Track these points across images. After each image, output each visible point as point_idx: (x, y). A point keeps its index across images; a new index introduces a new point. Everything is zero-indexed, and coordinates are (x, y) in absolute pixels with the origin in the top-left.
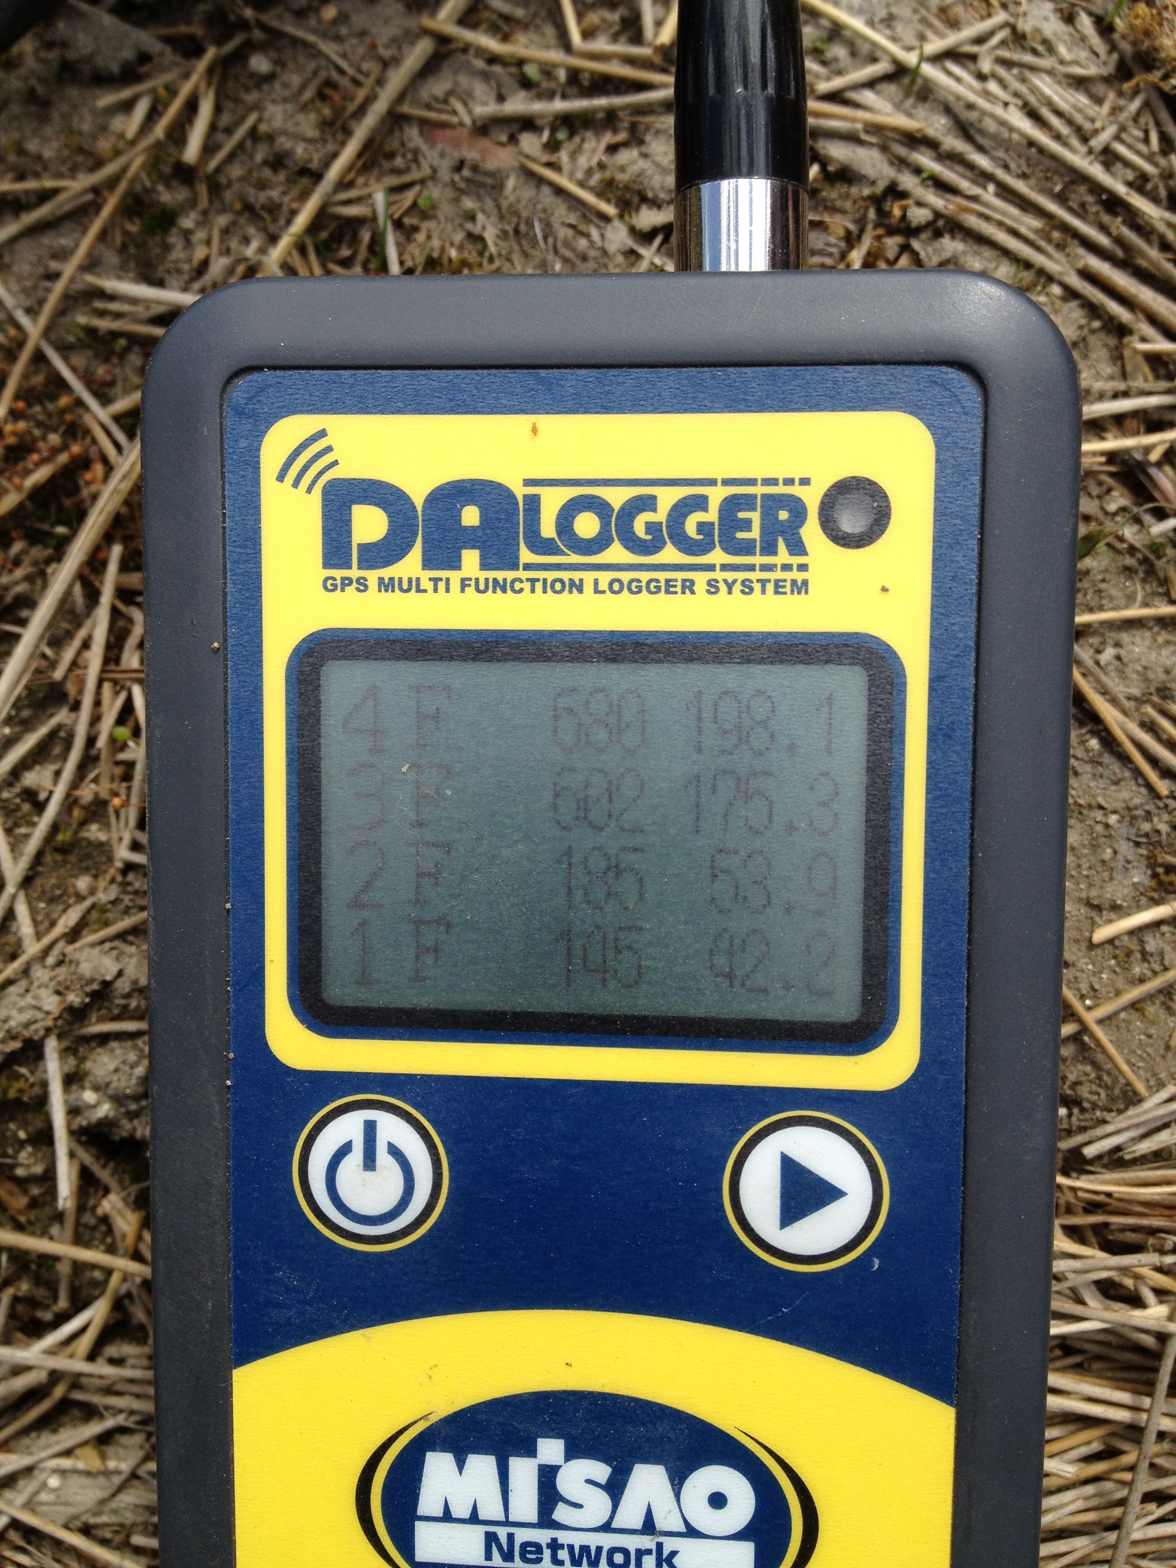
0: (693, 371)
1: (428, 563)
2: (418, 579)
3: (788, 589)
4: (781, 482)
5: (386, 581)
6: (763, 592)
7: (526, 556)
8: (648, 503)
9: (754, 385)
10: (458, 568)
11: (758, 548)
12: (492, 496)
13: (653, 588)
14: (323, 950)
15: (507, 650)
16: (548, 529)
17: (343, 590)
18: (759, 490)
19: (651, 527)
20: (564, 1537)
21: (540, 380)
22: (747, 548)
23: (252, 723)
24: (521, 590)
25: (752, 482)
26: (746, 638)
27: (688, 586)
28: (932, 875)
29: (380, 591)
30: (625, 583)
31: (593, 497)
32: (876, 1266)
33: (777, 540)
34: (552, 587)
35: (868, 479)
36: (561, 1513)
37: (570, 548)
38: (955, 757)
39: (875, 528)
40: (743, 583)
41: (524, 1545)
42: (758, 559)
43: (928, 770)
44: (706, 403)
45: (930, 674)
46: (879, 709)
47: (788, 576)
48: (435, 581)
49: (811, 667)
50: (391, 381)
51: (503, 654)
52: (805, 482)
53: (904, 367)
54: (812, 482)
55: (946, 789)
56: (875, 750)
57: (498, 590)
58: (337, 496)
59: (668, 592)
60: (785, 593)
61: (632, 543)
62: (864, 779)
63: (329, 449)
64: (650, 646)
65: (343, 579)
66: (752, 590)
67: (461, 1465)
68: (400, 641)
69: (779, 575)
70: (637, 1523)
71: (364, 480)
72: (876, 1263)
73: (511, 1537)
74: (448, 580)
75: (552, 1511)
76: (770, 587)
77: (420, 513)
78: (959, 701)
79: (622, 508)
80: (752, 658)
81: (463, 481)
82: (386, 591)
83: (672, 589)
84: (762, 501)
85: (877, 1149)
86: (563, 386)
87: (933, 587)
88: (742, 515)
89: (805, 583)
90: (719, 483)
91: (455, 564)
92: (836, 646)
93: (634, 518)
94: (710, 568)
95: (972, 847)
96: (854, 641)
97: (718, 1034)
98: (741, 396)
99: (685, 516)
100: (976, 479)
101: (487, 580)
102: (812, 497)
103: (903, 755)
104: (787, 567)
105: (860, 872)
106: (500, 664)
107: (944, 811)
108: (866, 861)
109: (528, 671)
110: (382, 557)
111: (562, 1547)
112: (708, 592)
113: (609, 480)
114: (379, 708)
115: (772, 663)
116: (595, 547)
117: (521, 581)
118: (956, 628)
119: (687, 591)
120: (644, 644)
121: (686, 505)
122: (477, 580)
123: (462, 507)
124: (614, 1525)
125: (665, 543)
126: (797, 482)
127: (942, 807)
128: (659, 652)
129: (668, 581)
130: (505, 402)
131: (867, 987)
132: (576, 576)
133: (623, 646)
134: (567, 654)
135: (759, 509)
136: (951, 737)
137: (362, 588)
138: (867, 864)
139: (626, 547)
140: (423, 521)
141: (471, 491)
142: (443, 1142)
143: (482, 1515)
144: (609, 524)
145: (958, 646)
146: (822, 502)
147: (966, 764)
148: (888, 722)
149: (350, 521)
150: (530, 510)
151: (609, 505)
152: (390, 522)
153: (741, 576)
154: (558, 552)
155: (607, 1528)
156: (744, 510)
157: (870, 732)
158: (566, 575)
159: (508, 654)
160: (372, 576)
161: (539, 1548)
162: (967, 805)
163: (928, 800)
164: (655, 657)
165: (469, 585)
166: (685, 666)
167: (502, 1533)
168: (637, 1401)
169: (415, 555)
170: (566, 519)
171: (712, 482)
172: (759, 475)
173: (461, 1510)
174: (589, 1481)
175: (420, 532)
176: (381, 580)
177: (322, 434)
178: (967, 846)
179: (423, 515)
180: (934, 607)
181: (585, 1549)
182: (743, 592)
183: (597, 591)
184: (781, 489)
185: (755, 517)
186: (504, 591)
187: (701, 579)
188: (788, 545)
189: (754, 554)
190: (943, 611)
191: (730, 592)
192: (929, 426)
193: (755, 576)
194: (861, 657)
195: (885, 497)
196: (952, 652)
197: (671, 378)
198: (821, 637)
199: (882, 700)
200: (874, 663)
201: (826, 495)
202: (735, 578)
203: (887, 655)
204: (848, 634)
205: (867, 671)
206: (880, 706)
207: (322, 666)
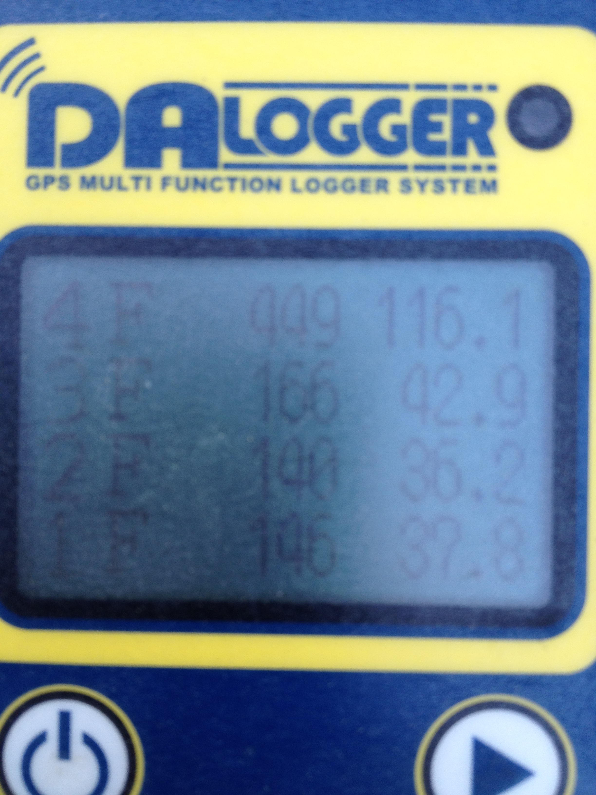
2: (120, 178)
3: (478, 188)
5: (88, 179)
6: (454, 189)
13: (349, 187)
15: (206, 246)
17: (45, 188)
25: (442, 87)
27: (382, 186)
29: (82, 188)
30: (322, 183)
34: (251, 185)
35: (551, 88)
39: (558, 132)
40: (435, 182)
46: (565, 303)
47: (478, 176)
48: (137, 179)
49: (500, 262)
51: (203, 250)
52: (493, 88)
54: (499, 88)
56: (562, 343)
57: (198, 188)
59: (362, 191)
60: (475, 192)
62: (553, 371)
64: (345, 243)
65: (46, 178)
66: (443, 189)
68: (101, 238)
69: (469, 175)
74: (149, 178)
76: (461, 187)
80: (444, 253)
82: (88, 188)
83: (366, 188)
89: (494, 183)
92: (524, 243)
94: (403, 168)
96: (541, 237)
101: (187, 180)
102: (500, 103)
104: (477, 168)
106: (200, 260)
108: (554, 449)
112: (402, 191)
114: (80, 303)
115: (463, 258)
117: (221, 180)
119: (381, 190)
120: (339, 241)
122: (178, 179)
128: (353, 249)
129: (362, 181)
130: (207, 10)
131: (556, 573)
132: (274, 175)
133: (320, 243)
137: (64, 186)
146: (509, 108)
148: (574, 316)
153: (433, 176)
157: (557, 326)
158: (264, 175)
159: (207, 249)
160: (75, 174)
164: (349, 253)
165: (170, 184)
166: (379, 262)
169: (118, 153)
171: (404, 87)
172: (450, 80)
176: (83, 178)
177: (31, 42)
182: (434, 191)
183: (294, 189)
184: (470, 95)
186: (204, 189)
187: (394, 179)
191: (422, 191)
193: (445, 176)
194: (547, 254)
195: (567, 104)
198: (509, 235)
199: (568, 294)
200: (560, 260)
201: (512, 101)
202: (427, 178)
203: (572, 252)
204: (535, 232)
205: (554, 267)
206: (566, 300)
207: (24, 262)
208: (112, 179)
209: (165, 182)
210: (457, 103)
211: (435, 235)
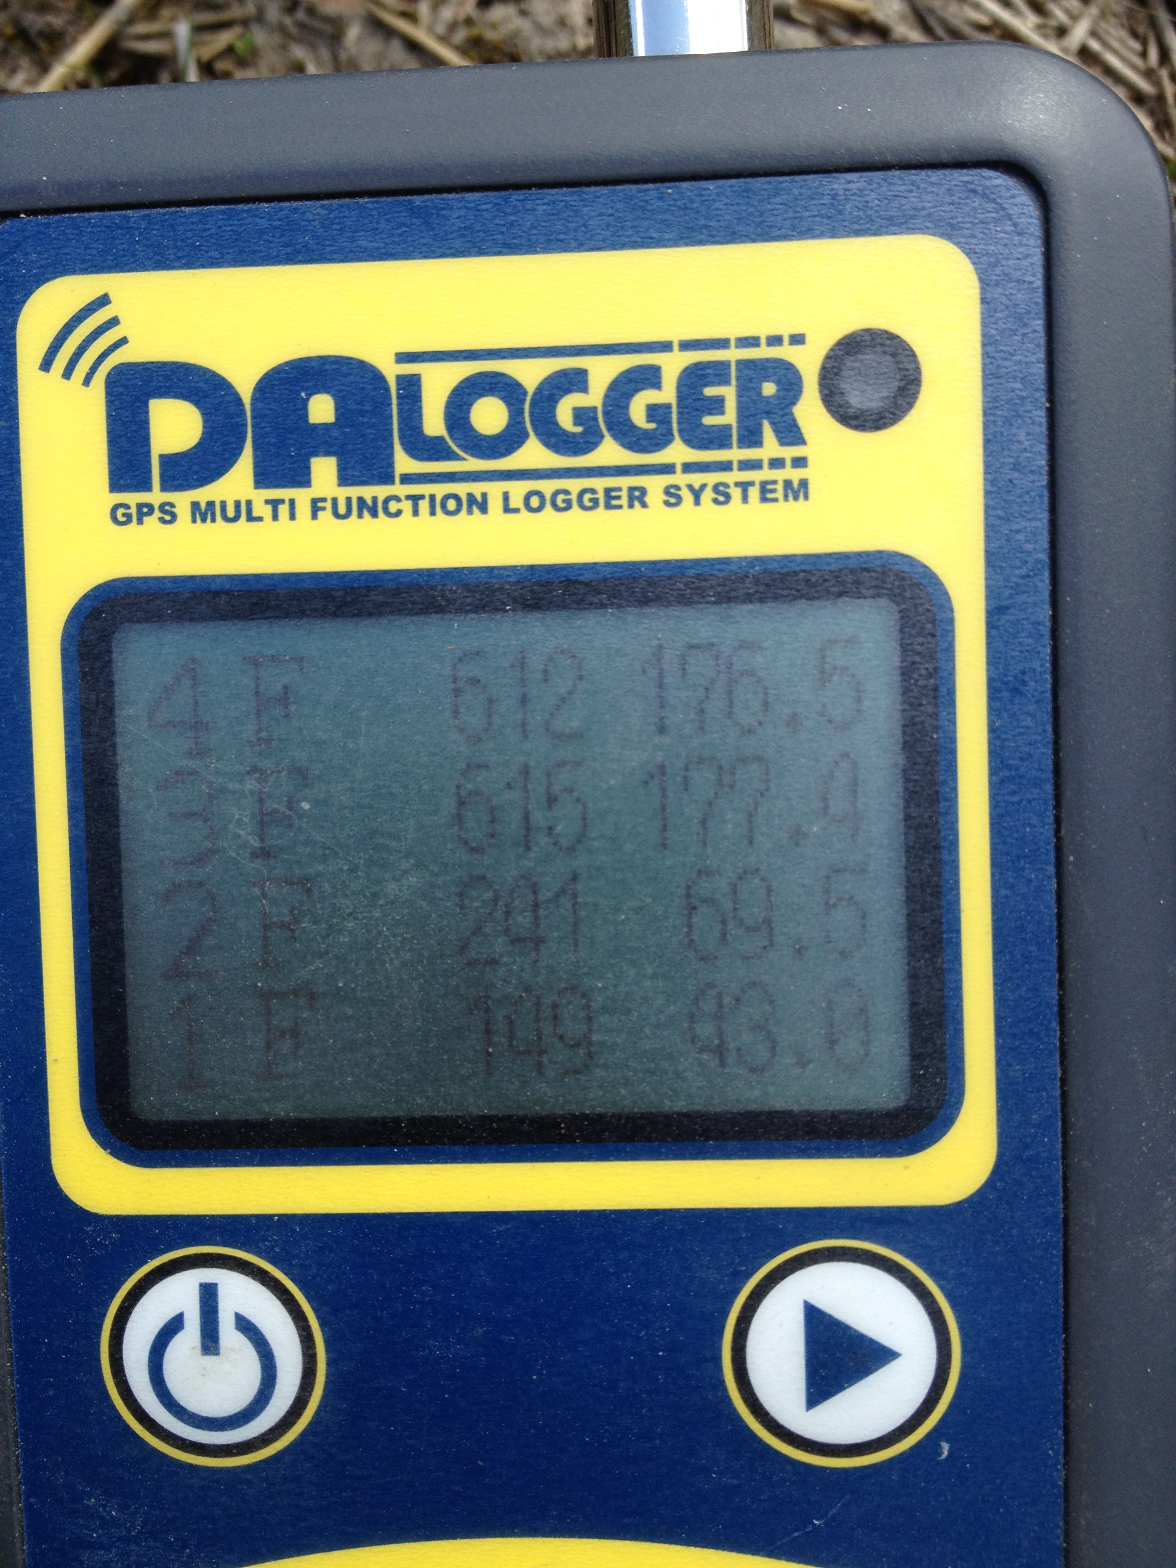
0: (632, 189)
1: (263, 479)
3: (780, 494)
4: (763, 341)
5: (203, 506)
6: (745, 499)
7: (404, 463)
9: (718, 205)
12: (351, 378)
15: (381, 598)
17: (140, 522)
18: (732, 355)
19: (581, 415)
21: (414, 211)
23: (15, 717)
24: (399, 513)
25: (721, 343)
26: (724, 567)
27: (638, 497)
28: (1003, 892)
29: (194, 521)
30: (548, 497)
33: (761, 425)
34: (444, 506)
35: (886, 332)
37: (465, 448)
38: (1028, 721)
39: (900, 401)
40: (716, 488)
42: (735, 454)
43: (990, 743)
44: (652, 234)
45: (987, 604)
46: (917, 659)
47: (779, 475)
48: (275, 504)
49: (817, 603)
50: (200, 221)
51: (377, 605)
52: (798, 339)
53: (930, 172)
54: (808, 339)
55: (1017, 769)
56: (913, 717)
57: (366, 514)
58: (126, 387)
59: (608, 506)
60: (775, 500)
62: (901, 760)
63: (114, 322)
64: (587, 584)
65: (140, 506)
66: (728, 497)
68: (227, 592)
69: (766, 474)
71: (164, 364)
72: (945, 1450)
74: (292, 503)
76: (754, 493)
78: (1030, 641)
79: (540, 389)
80: (732, 594)
82: (204, 520)
83: (614, 502)
84: (738, 370)
85: (941, 1287)
86: (447, 218)
87: (986, 480)
88: (710, 391)
89: (804, 484)
90: (676, 347)
91: (302, 479)
92: (852, 571)
93: (557, 402)
94: (667, 469)
95: (1058, 849)
96: (878, 562)
97: (706, 1135)
98: (702, 222)
99: (629, 396)
100: (1039, 324)
101: (349, 500)
103: (953, 722)
104: (777, 463)
105: (900, 892)
106: (373, 620)
107: (1016, 798)
108: (907, 876)
109: (413, 629)
110: (196, 473)
112: (667, 504)
113: (518, 350)
115: (761, 600)
117: (398, 499)
118: (1021, 536)
119: (637, 504)
120: (576, 582)
121: (630, 381)
122: (335, 501)
123: (309, 396)
125: (602, 437)
126: (786, 340)
127: (1013, 793)
130: (364, 243)
131: (916, 1057)
132: (477, 488)
133: (547, 585)
134: (469, 600)
135: (734, 381)
136: (1021, 693)
137: (168, 518)
138: (909, 880)
139: (547, 445)
140: (253, 418)
142: (316, 1310)
145: (1026, 562)
146: (824, 368)
147: (1044, 731)
148: (930, 676)
149: (147, 422)
151: (519, 385)
152: (205, 422)
153: (712, 478)
154: (449, 455)
156: (713, 384)
157: (906, 691)
158: (462, 489)
159: (382, 604)
160: (182, 500)
162: (1049, 788)
163: (992, 785)
164: (596, 600)
165: (324, 509)
166: (637, 611)
169: (244, 467)
171: (665, 347)
172: (732, 332)
176: (195, 505)
177: (104, 301)
178: (1051, 847)
179: (253, 410)
180: (988, 508)
182: (716, 501)
183: (507, 509)
185: (729, 393)
186: (374, 514)
187: (655, 485)
188: (777, 432)
190: (1001, 513)
191: (697, 502)
192: (970, 253)
193: (731, 477)
194: (889, 586)
195: (912, 355)
196: (1017, 572)
197: (601, 200)
198: (829, 560)
199: (922, 644)
200: (908, 594)
201: (828, 357)
202: (704, 481)
203: (924, 581)
204: (867, 554)
205: (898, 605)
206: (919, 653)
207: (114, 633)
208: (237, 504)
210: (744, 365)
211: (718, 567)
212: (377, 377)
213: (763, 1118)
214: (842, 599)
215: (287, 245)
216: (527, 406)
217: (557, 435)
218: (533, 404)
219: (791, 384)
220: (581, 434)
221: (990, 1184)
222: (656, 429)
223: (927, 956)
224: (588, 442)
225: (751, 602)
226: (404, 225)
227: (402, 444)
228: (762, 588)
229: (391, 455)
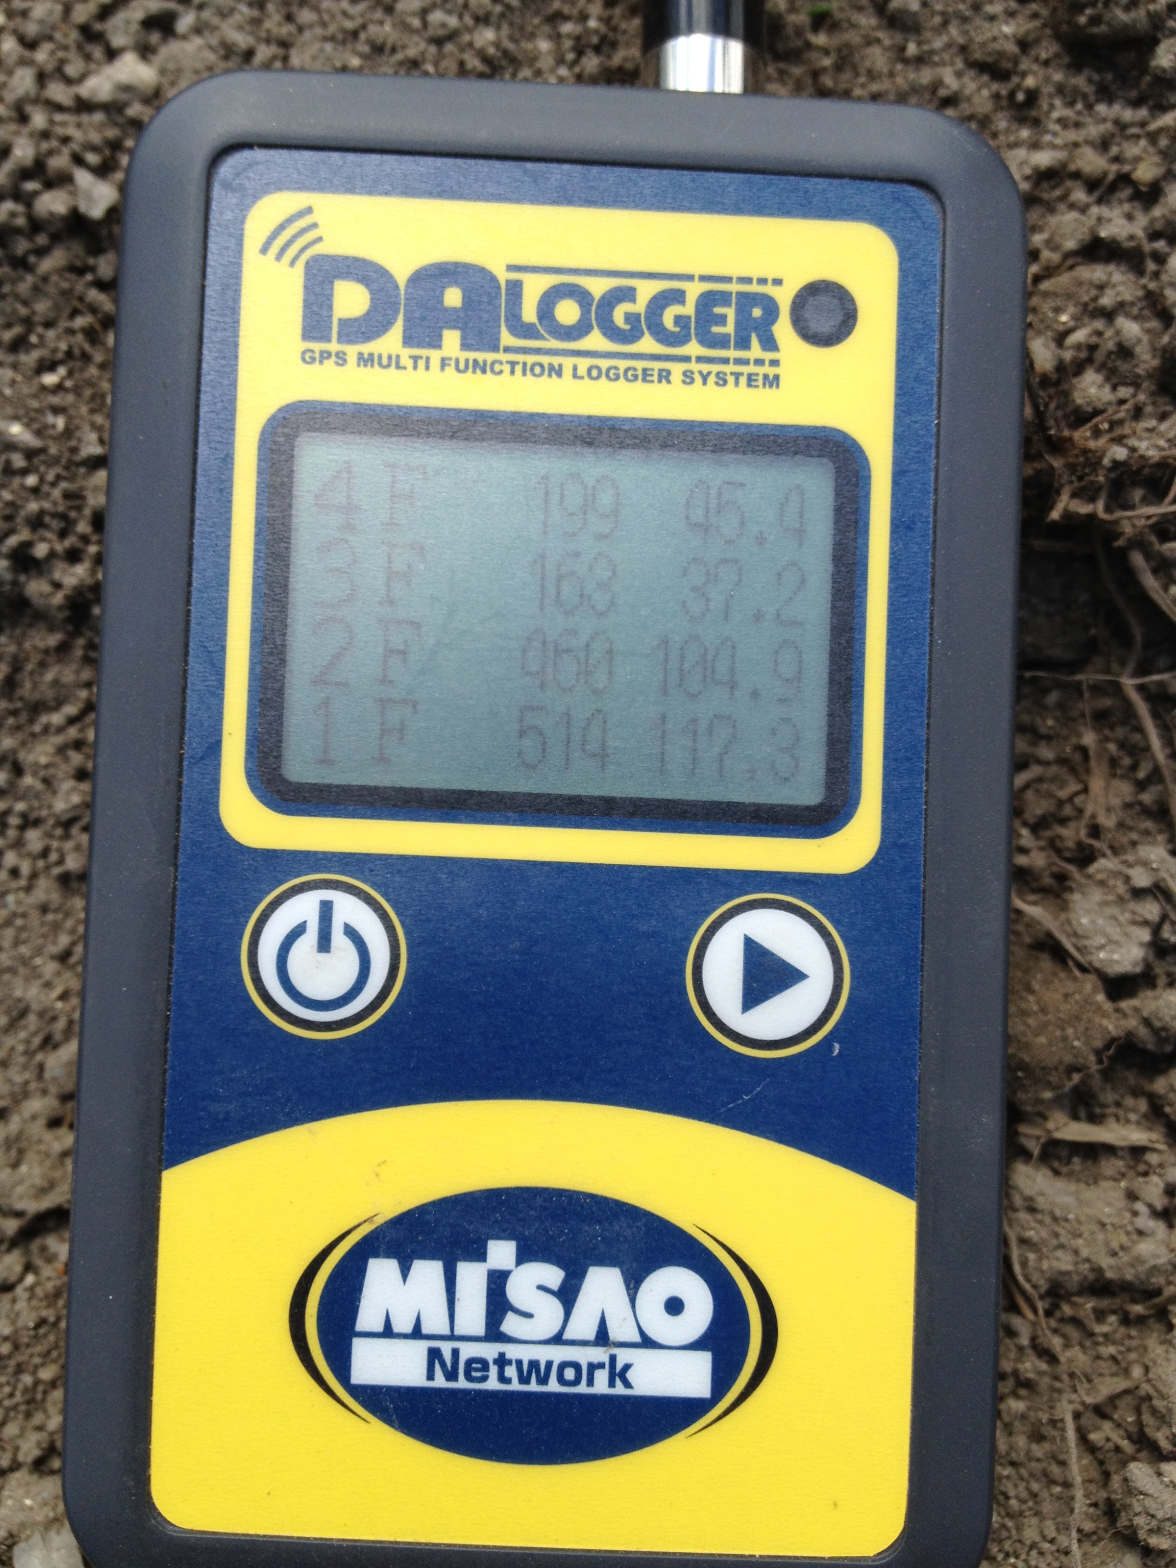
0: (675, 173)
1: (408, 340)
2: (398, 357)
3: (760, 383)
5: (366, 356)
6: (737, 384)
7: (507, 338)
8: (627, 294)
9: (730, 189)
10: (439, 347)
11: (732, 343)
13: (630, 376)
14: (285, 724)
15: (483, 429)
16: (529, 313)
17: (321, 362)
18: (734, 288)
19: (630, 318)
20: (513, 1352)
21: (527, 172)
22: (722, 342)
23: (221, 490)
24: (501, 372)
25: (727, 279)
26: (719, 428)
27: (665, 376)
28: (894, 662)
29: (359, 365)
30: (604, 371)
31: (574, 285)
32: (836, 1052)
33: (750, 336)
34: (532, 370)
35: (835, 283)
36: (511, 1324)
38: (915, 549)
39: (843, 329)
40: (718, 374)
41: (469, 1362)
42: (732, 353)
43: (891, 559)
44: (685, 203)
45: (893, 469)
46: (844, 500)
47: (761, 370)
48: (415, 359)
49: (780, 458)
51: (481, 434)
52: (778, 282)
53: (870, 183)
54: (784, 282)
55: (907, 580)
56: (841, 539)
57: (478, 371)
59: (644, 380)
60: (757, 387)
61: (611, 332)
62: (831, 567)
63: (315, 226)
64: (626, 431)
65: (322, 353)
66: (725, 382)
67: (405, 1272)
68: (378, 416)
69: (751, 368)
70: (590, 1333)
72: (837, 1047)
73: (455, 1353)
74: (428, 359)
75: (500, 1322)
76: (743, 380)
77: (402, 292)
78: (920, 495)
79: (603, 297)
80: (725, 446)
81: (447, 263)
82: (365, 365)
83: (648, 378)
85: (839, 931)
86: (548, 179)
87: (896, 386)
88: (718, 310)
89: (777, 377)
91: (436, 343)
92: (806, 438)
93: (614, 308)
94: (686, 359)
95: (931, 635)
96: (822, 434)
97: (684, 817)
98: (718, 199)
99: (663, 308)
100: (936, 286)
101: (467, 361)
102: (784, 297)
103: (866, 545)
104: (759, 362)
105: (826, 657)
106: (477, 443)
107: (905, 600)
108: (831, 647)
109: (505, 451)
110: (363, 333)
111: (510, 1362)
112: (684, 382)
114: (353, 481)
115: (744, 453)
116: (575, 334)
117: (501, 363)
118: (917, 426)
119: (664, 381)
120: (620, 429)
121: (665, 298)
122: (457, 361)
124: (567, 1336)
125: (643, 334)
126: (770, 282)
128: (635, 438)
129: (645, 370)
130: (491, 190)
131: (830, 770)
132: (556, 361)
133: (600, 430)
134: (544, 436)
135: (734, 306)
136: (912, 530)
137: (340, 362)
138: (832, 649)
139: (605, 335)
140: (406, 299)
141: (455, 273)
142: (402, 923)
143: (426, 1329)
144: (589, 312)
145: (920, 443)
146: (794, 303)
147: (926, 556)
148: (854, 513)
150: (513, 294)
151: (590, 294)
152: (372, 299)
153: (715, 368)
154: (537, 336)
155: (558, 1339)
157: (836, 522)
158: (545, 360)
159: (485, 433)
160: (352, 351)
161: (484, 1365)
163: (890, 590)
164: (631, 443)
165: (450, 365)
166: (660, 452)
167: (446, 1348)
168: (593, 1197)
169: (396, 332)
170: (548, 305)
171: (690, 278)
172: (735, 273)
173: (402, 1324)
174: (541, 1288)
175: (402, 310)
176: (360, 354)
178: (927, 634)
179: (406, 294)
180: (897, 405)
181: (534, 1364)
182: (717, 383)
183: (575, 376)
184: (754, 288)
185: (730, 313)
186: (484, 371)
187: (677, 369)
188: (760, 341)
189: (728, 347)
190: (905, 409)
191: (705, 383)
192: (893, 237)
193: (729, 369)
194: (828, 450)
195: (852, 300)
196: (914, 449)
197: (652, 178)
198: (790, 429)
199: (848, 491)
200: (841, 456)
201: (797, 296)
202: (710, 370)
203: (852, 449)
204: (816, 428)
205: (834, 464)
206: (846, 497)
207: (297, 437)
208: (390, 358)
209: (444, 363)
210: (740, 295)
211: (717, 427)
212: (493, 279)
213: (724, 806)
214: (797, 457)
215: (439, 185)
216: (594, 308)
217: (613, 329)
218: (598, 307)
219: (771, 311)
220: (631, 330)
221: (875, 861)
222: (680, 332)
223: (841, 701)
224: (633, 336)
225: (737, 453)
226: (517, 180)
227: (507, 326)
228: (745, 444)
229: (499, 332)
